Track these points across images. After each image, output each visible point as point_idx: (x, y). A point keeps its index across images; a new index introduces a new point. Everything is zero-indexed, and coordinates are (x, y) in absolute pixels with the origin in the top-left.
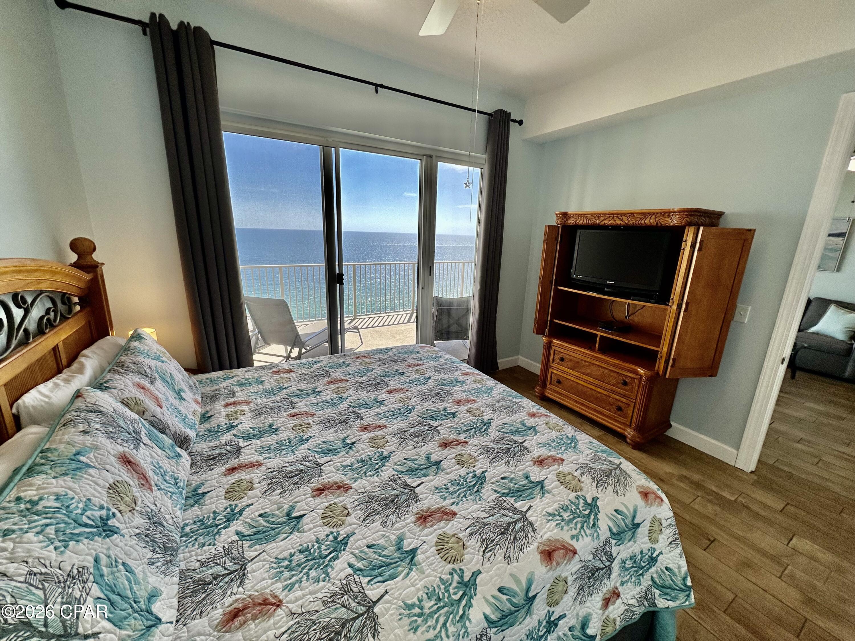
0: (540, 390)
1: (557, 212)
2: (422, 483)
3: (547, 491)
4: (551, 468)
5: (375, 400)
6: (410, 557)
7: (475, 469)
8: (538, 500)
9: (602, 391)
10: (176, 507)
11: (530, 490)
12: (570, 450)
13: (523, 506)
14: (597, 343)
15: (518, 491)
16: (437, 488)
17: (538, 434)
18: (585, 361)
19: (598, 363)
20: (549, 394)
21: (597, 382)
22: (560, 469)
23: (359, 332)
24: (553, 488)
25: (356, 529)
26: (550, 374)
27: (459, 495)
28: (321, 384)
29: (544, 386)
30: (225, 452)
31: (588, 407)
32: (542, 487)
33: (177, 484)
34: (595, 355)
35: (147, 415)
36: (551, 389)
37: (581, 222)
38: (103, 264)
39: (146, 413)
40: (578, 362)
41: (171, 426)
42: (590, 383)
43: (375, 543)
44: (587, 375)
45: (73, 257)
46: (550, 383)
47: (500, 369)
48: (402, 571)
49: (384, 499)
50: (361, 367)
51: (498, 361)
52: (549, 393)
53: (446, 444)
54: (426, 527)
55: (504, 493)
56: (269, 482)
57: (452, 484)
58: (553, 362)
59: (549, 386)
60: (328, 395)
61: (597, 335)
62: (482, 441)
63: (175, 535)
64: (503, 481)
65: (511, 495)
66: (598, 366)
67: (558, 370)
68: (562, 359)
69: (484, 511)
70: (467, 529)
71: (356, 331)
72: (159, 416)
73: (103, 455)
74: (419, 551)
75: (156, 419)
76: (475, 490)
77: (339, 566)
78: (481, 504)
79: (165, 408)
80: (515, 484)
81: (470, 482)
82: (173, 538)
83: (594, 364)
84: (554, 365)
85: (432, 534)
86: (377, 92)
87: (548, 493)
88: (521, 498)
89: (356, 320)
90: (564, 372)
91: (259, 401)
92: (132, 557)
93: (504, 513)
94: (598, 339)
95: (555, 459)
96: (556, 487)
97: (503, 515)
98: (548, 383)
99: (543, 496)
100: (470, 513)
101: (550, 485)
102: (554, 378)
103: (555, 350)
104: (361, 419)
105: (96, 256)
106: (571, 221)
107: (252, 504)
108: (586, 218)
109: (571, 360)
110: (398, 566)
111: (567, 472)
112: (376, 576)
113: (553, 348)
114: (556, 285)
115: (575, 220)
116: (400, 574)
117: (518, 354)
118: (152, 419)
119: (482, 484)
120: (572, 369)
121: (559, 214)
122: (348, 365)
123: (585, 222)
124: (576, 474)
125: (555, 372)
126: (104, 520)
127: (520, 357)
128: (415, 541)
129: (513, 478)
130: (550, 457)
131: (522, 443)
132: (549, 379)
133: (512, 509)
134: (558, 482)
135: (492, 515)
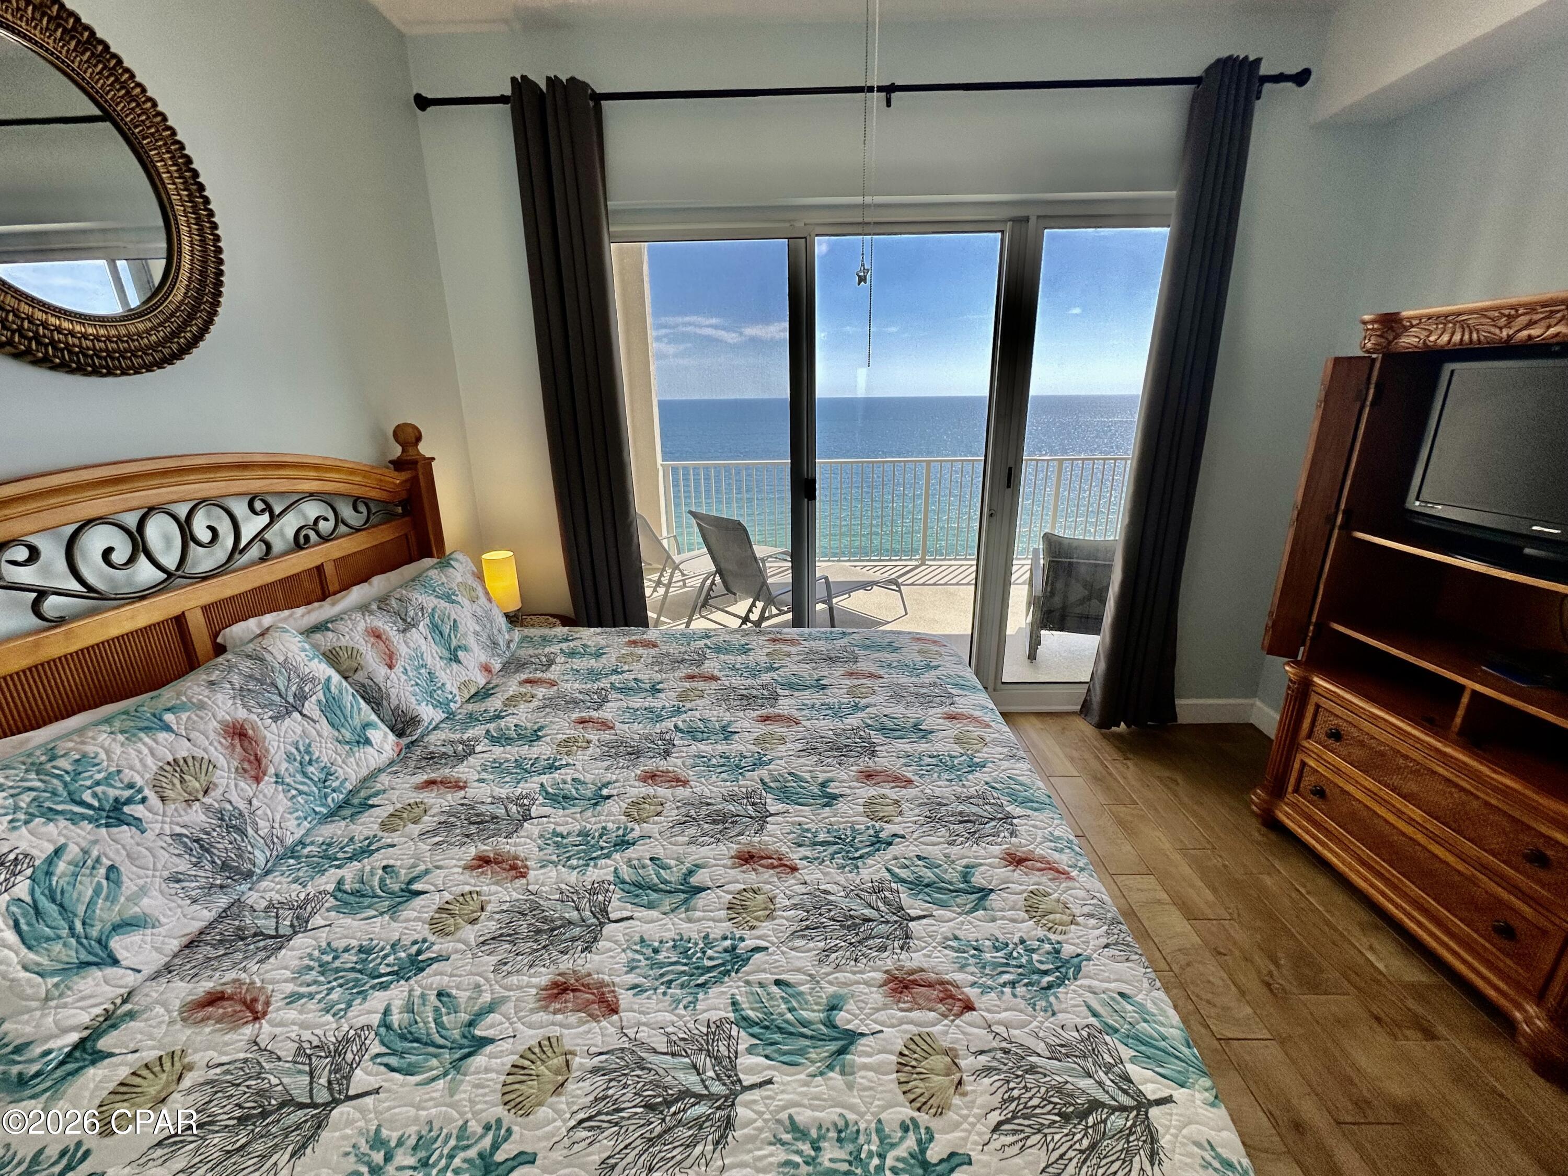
0: (1263, 801)
1: (1367, 317)
2: (631, 918)
3: (843, 1066)
4: (915, 1015)
5: (916, 726)
6: (467, 1050)
7: (747, 934)
8: (802, 1076)
9: (1451, 859)
10: (290, 813)
11: (808, 1042)
12: (1020, 990)
13: (751, 1070)
14: (1461, 712)
15: (780, 1030)
16: (642, 940)
17: (981, 913)
18: (1406, 757)
19: (1446, 773)
20: (1285, 815)
21: (1434, 825)
22: (935, 1030)
23: (900, 591)
24: (865, 1067)
25: (456, 952)
26: (1297, 766)
27: (662, 975)
28: (834, 674)
29: (1278, 791)
30: (451, 753)
31: (1395, 888)
32: (842, 1051)
33: (325, 781)
34: (1439, 745)
35: (360, 676)
36: (1294, 806)
37: (1445, 338)
38: (433, 459)
39: (360, 673)
40: (1382, 754)
41: (393, 697)
42: (1411, 821)
43: (454, 992)
44: (1404, 797)
45: (397, 451)
46: (1296, 790)
47: (1179, 722)
48: (432, 1069)
49: (545, 920)
50: (918, 658)
51: (1177, 702)
52: (1287, 815)
53: (752, 857)
54: (545, 1008)
55: (745, 1019)
56: (443, 819)
57: (674, 947)
58: (1309, 736)
59: (1290, 797)
60: (838, 696)
61: (1462, 688)
62: (828, 879)
63: (257, 852)
64: (775, 989)
65: (756, 1030)
66: (1448, 780)
67: (1319, 758)
68: (1336, 735)
69: (668, 1034)
70: (601, 1054)
71: (894, 587)
72: (380, 679)
73: (201, 718)
74: (489, 1049)
75: (371, 683)
76: (701, 980)
77: (374, 1002)
78: (681, 1017)
79: (398, 669)
80: (790, 1010)
81: (710, 958)
82: (251, 856)
83: (1434, 773)
84: (1311, 744)
85: (542, 1027)
86: (889, 104)
87: (843, 1073)
88: (769, 1050)
89: (923, 567)
90: (1338, 771)
91: (568, 686)
92: (137, 863)
93: (700, 1064)
94: (1465, 700)
95: (952, 997)
96: (877, 1069)
97: (694, 1066)
98: (1290, 789)
99: (821, 1074)
100: (639, 1024)
101: (870, 1055)
102: (1309, 781)
103: (1318, 706)
104: (873, 754)
105: (424, 449)
106: (1410, 340)
107: (394, 846)
108: (1464, 326)
109: (1362, 744)
110: (435, 1056)
111: (946, 1044)
112: (394, 1053)
113: (1314, 699)
114: (1347, 527)
115: (1423, 334)
116: (423, 1073)
117: (1254, 694)
118: (366, 681)
119: (727, 973)
120: (1364, 768)
121: (1372, 322)
122: (896, 650)
123: (1457, 338)
124: (967, 1062)
125: (1312, 763)
126: (118, 804)
127: (1258, 703)
128: (507, 1025)
129: (801, 994)
130: (942, 983)
131: (913, 919)
132: (1292, 780)
133: (726, 1062)
134: (894, 1058)
135: (673, 1055)
